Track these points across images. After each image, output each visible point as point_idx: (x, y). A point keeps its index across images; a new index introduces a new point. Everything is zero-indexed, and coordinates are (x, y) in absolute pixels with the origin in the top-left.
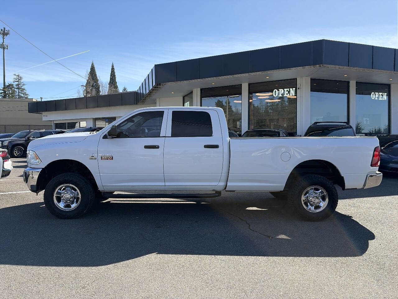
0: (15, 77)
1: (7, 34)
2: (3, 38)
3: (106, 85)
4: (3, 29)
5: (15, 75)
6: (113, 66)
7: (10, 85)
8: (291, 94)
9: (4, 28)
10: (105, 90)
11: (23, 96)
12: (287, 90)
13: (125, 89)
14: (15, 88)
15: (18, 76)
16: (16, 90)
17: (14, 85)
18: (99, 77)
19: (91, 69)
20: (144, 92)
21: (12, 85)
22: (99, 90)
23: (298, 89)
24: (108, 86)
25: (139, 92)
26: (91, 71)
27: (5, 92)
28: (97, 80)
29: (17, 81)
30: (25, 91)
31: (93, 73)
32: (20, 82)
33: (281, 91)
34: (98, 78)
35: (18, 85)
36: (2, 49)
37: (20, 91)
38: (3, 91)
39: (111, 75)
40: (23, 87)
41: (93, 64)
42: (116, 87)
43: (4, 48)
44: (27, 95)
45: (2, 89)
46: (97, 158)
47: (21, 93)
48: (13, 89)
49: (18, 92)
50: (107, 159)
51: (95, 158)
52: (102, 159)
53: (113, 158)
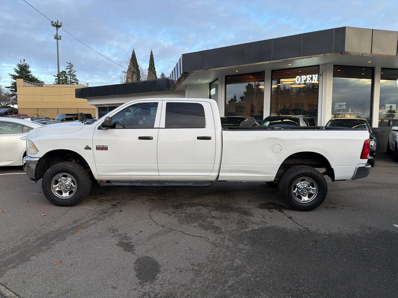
0: (68, 65)
1: (60, 26)
2: (57, 30)
3: (146, 70)
4: (56, 22)
5: (68, 63)
6: (152, 53)
7: (63, 71)
8: (313, 80)
9: (58, 21)
10: (144, 76)
11: (74, 81)
12: (310, 77)
13: (163, 75)
14: (67, 75)
15: (70, 64)
16: (68, 76)
17: (67, 72)
18: (140, 64)
19: (132, 56)
20: (174, 79)
21: (65, 72)
22: (139, 76)
23: (321, 75)
24: (147, 72)
25: (170, 79)
26: (132, 58)
27: (59, 78)
28: (138, 66)
29: (69, 69)
30: (76, 77)
31: (134, 60)
32: (72, 69)
33: (304, 77)
34: (138, 64)
35: (70, 71)
36: (56, 40)
37: (72, 77)
38: (57, 78)
39: (150, 62)
40: (74, 74)
41: (134, 51)
42: (155, 73)
43: (58, 39)
44: (78, 80)
45: (57, 75)
46: (92, 148)
47: (73, 79)
48: (66, 75)
49: (70, 78)
50: (102, 150)
51: (90, 149)
52: (97, 150)
53: (107, 148)
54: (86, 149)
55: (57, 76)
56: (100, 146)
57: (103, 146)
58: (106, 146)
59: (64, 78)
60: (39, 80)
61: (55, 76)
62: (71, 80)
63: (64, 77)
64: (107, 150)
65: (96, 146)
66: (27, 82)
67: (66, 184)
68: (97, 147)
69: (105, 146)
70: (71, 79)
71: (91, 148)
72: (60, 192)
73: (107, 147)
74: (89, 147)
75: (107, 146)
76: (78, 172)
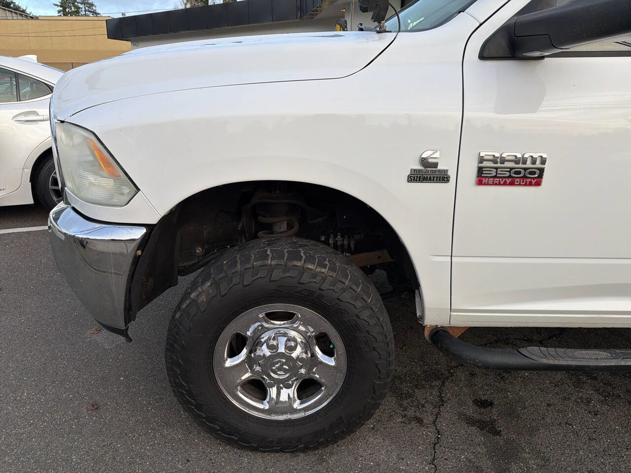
14: (78, 3)
27: (64, 9)
30: (94, 8)
38: (61, 9)
45: (59, 4)
46: (452, 174)
47: (89, 11)
48: (76, 4)
49: (83, 9)
50: (512, 184)
51: (443, 178)
52: (480, 183)
53: (541, 176)
54: (415, 177)
55: (61, 6)
56: (503, 161)
57: (517, 161)
58: (538, 165)
59: (73, 10)
60: (28, 12)
61: (58, 5)
62: (87, 12)
63: (73, 8)
64: (538, 184)
65: (481, 160)
66: (9, 11)
67: (294, 355)
68: (480, 170)
69: (529, 164)
70: (85, 11)
71: (446, 171)
72: (258, 388)
73: (542, 171)
74: (435, 165)
75: (543, 161)
76: (359, 304)
